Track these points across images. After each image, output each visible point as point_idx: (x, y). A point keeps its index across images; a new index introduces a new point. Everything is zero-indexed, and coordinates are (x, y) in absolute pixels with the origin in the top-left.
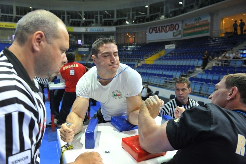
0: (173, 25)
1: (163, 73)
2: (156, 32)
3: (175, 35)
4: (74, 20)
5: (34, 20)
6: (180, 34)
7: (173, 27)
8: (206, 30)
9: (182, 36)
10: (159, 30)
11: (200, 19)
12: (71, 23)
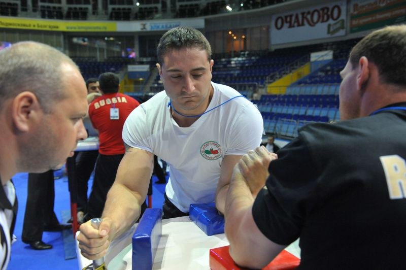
0: (328, 9)
1: (306, 113)
2: (291, 26)
3: (332, 29)
4: (117, 6)
5: (12, 68)
6: (342, 27)
7: (327, 14)
9: (346, 32)
10: (298, 22)
12: (111, 14)
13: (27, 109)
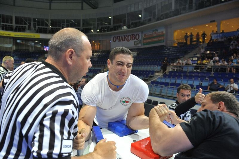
2: (119, 41)
3: (136, 43)
4: (40, 27)
7: (134, 37)
8: (161, 40)
9: (141, 44)
10: (122, 39)
11: (157, 30)
12: (37, 30)
13: (71, 56)
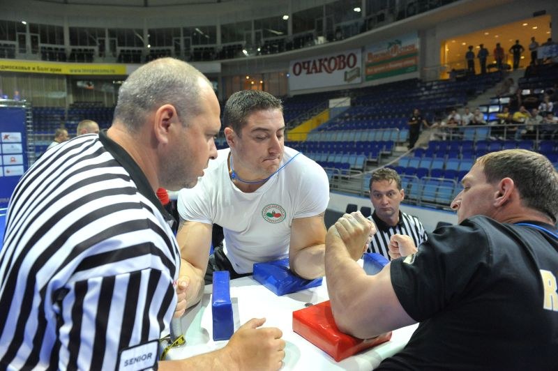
0: (344, 56)
1: (327, 159)
2: (309, 73)
3: (348, 77)
4: (126, 48)
6: (359, 76)
7: (343, 61)
8: (411, 66)
9: (362, 79)
10: (316, 68)
11: (400, 43)
12: (120, 57)
13: (167, 122)
